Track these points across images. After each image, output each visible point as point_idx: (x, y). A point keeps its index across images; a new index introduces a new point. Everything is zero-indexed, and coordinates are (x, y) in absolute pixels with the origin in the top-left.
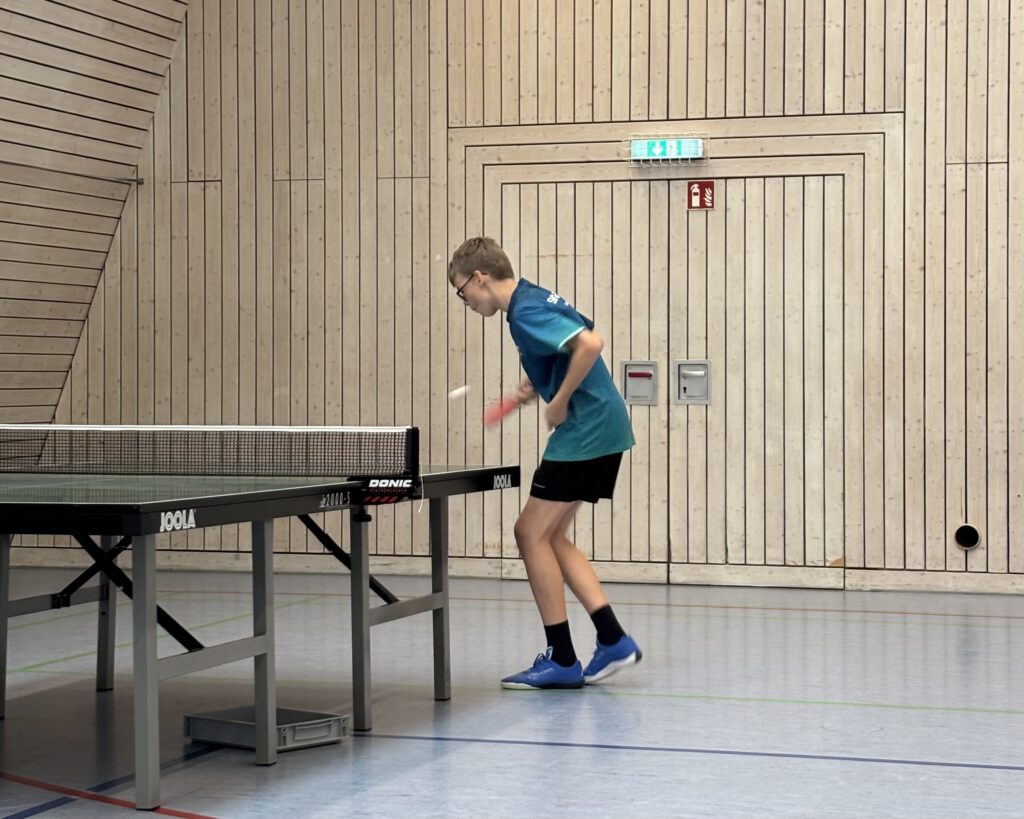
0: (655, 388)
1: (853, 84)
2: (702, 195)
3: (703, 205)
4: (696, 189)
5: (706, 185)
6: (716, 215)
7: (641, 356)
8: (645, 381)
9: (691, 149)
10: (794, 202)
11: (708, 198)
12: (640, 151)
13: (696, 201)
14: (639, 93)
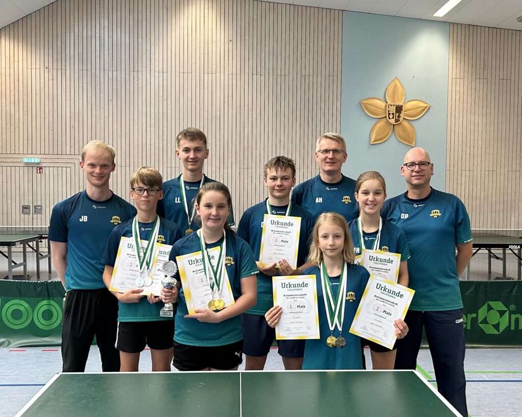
0: (30, 211)
1: (73, 149)
2: (40, 170)
3: (40, 172)
4: (38, 169)
5: (41, 168)
6: (43, 175)
7: (26, 204)
8: (27, 209)
9: (37, 161)
10: (60, 172)
11: (41, 171)
12: (26, 160)
13: (38, 171)
14: (25, 148)
